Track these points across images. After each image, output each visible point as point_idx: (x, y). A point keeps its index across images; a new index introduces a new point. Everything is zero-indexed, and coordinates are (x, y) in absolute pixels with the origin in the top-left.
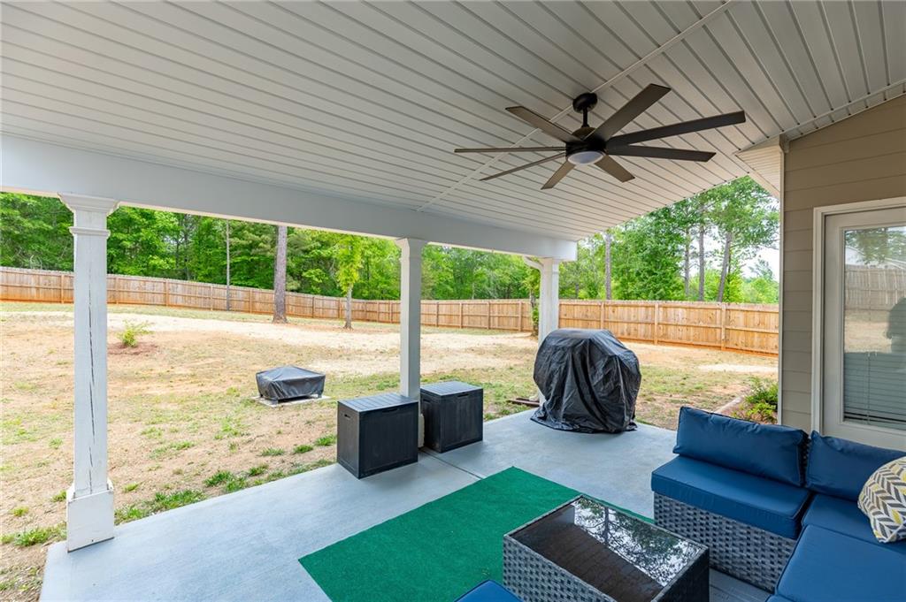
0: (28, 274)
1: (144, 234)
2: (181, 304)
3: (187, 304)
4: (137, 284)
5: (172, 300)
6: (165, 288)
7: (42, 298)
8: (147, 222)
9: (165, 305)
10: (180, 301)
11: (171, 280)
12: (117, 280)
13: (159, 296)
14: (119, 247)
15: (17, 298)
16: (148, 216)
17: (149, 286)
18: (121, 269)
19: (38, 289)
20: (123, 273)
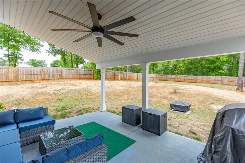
0: (190, 77)
1: (217, 64)
2: (227, 84)
3: (229, 84)
4: (213, 78)
5: (224, 82)
6: (221, 79)
7: (192, 82)
8: (218, 60)
9: (221, 84)
10: (226, 83)
11: (223, 77)
12: (208, 77)
13: (219, 81)
14: (210, 69)
15: (188, 82)
16: (219, 59)
17: (217, 78)
18: (210, 74)
19: (192, 80)
20: (211, 75)
